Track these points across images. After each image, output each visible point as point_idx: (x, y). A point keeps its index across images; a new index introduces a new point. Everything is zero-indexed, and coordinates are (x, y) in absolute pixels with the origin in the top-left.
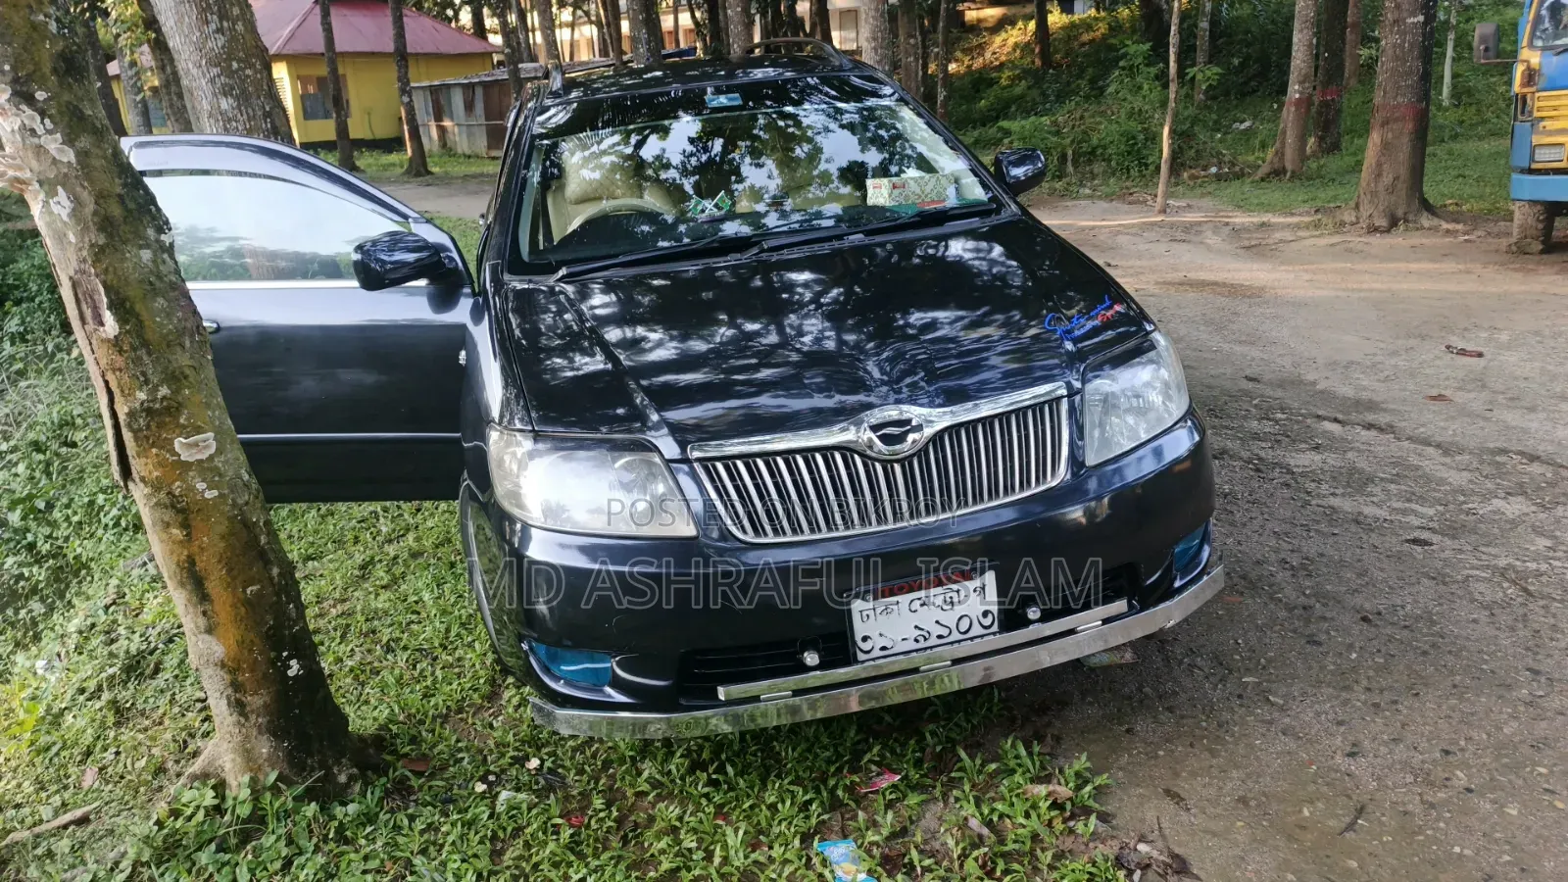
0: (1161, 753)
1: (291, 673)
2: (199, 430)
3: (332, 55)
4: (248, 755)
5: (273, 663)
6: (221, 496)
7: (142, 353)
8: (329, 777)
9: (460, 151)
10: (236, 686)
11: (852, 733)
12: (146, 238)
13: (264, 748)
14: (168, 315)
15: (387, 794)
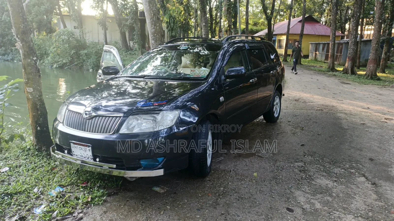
2: (30, 87)
5: (36, 126)
6: (32, 98)
9: (318, 60)
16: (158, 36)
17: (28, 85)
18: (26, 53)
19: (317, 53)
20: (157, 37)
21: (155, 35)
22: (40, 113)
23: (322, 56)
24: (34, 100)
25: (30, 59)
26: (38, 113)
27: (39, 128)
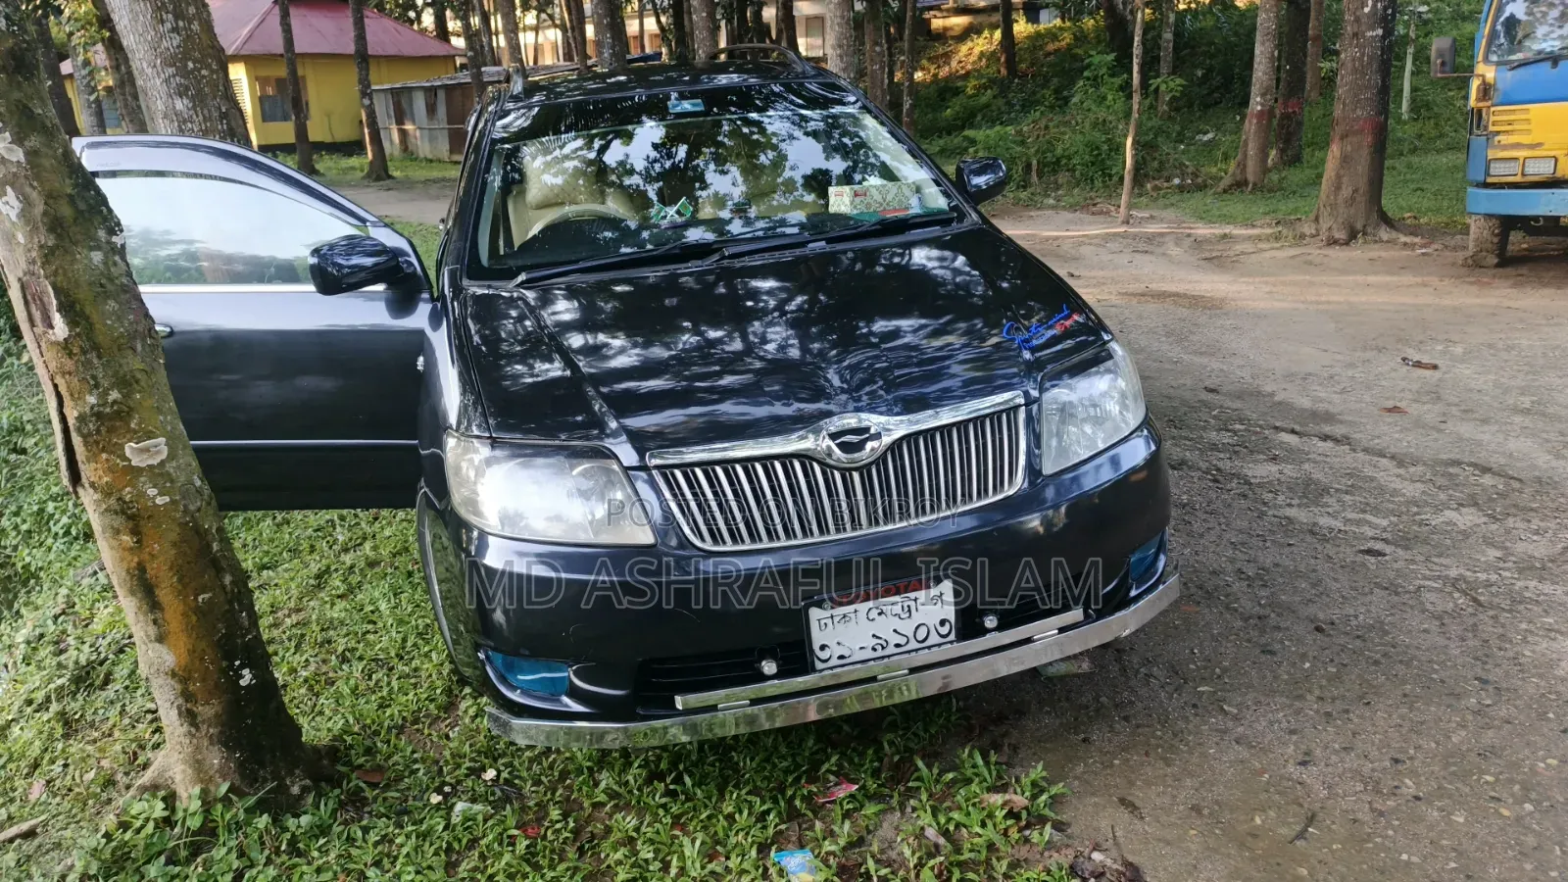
0: (1116, 762)
1: (243, 683)
2: (150, 435)
3: (291, 56)
4: (198, 765)
5: (224, 672)
6: (173, 502)
7: (93, 356)
8: (282, 789)
9: (422, 155)
10: (187, 695)
11: (811, 743)
12: (98, 240)
13: (215, 758)
14: (119, 318)
15: (342, 805)
16: (204, 72)
17: (133, 426)
18: (66, 211)
19: (409, 127)
20: (204, 77)
21: (191, 65)
22: (232, 582)
23: (432, 139)
24: (186, 511)
25: (98, 248)
26: (224, 587)
27: (247, 678)
